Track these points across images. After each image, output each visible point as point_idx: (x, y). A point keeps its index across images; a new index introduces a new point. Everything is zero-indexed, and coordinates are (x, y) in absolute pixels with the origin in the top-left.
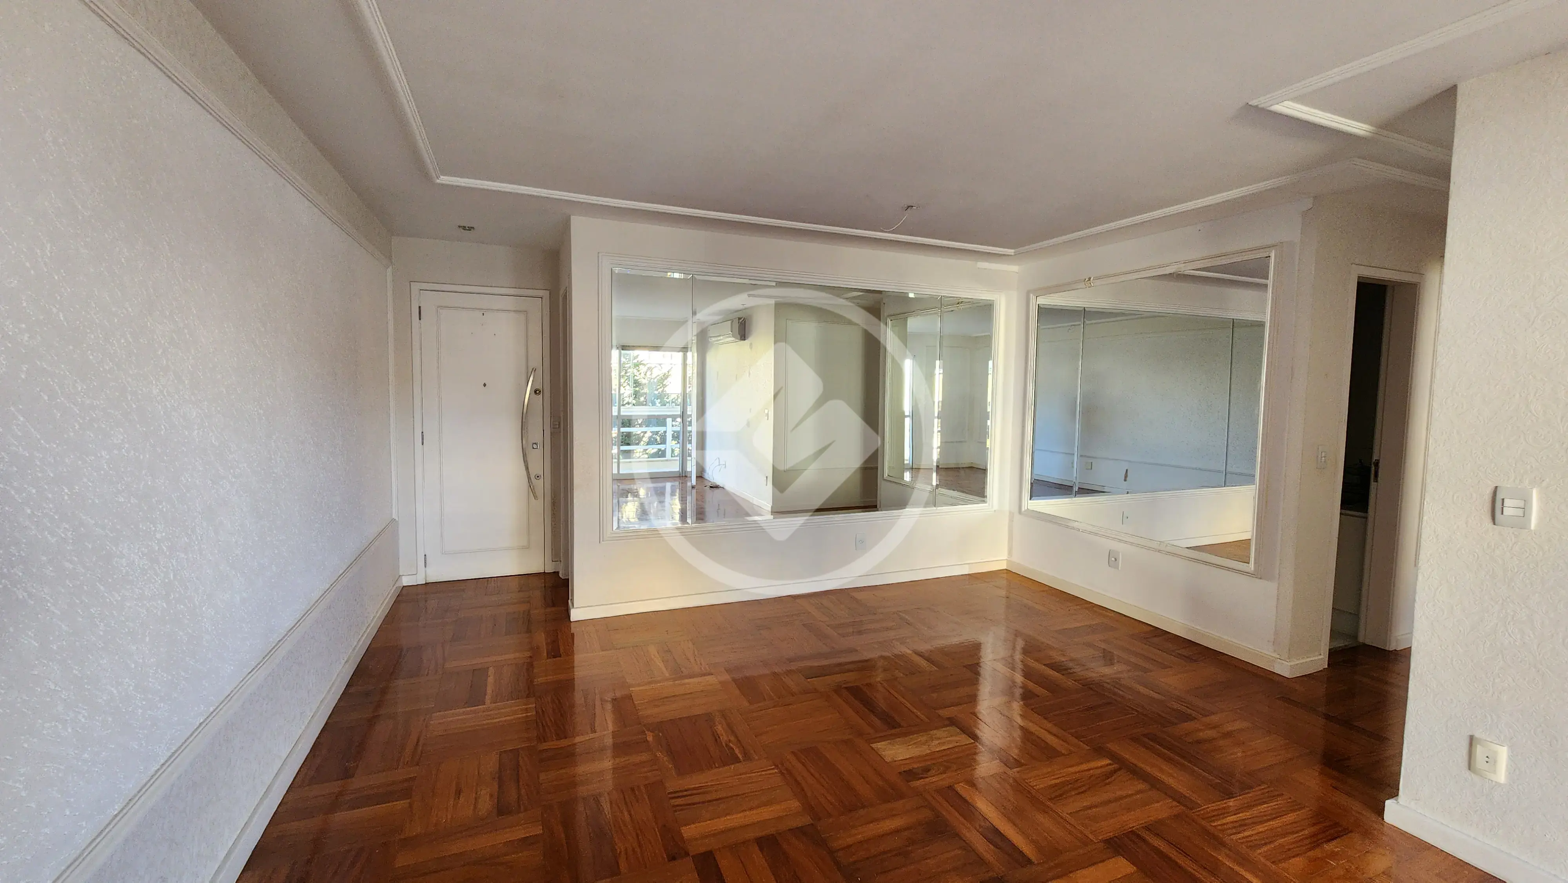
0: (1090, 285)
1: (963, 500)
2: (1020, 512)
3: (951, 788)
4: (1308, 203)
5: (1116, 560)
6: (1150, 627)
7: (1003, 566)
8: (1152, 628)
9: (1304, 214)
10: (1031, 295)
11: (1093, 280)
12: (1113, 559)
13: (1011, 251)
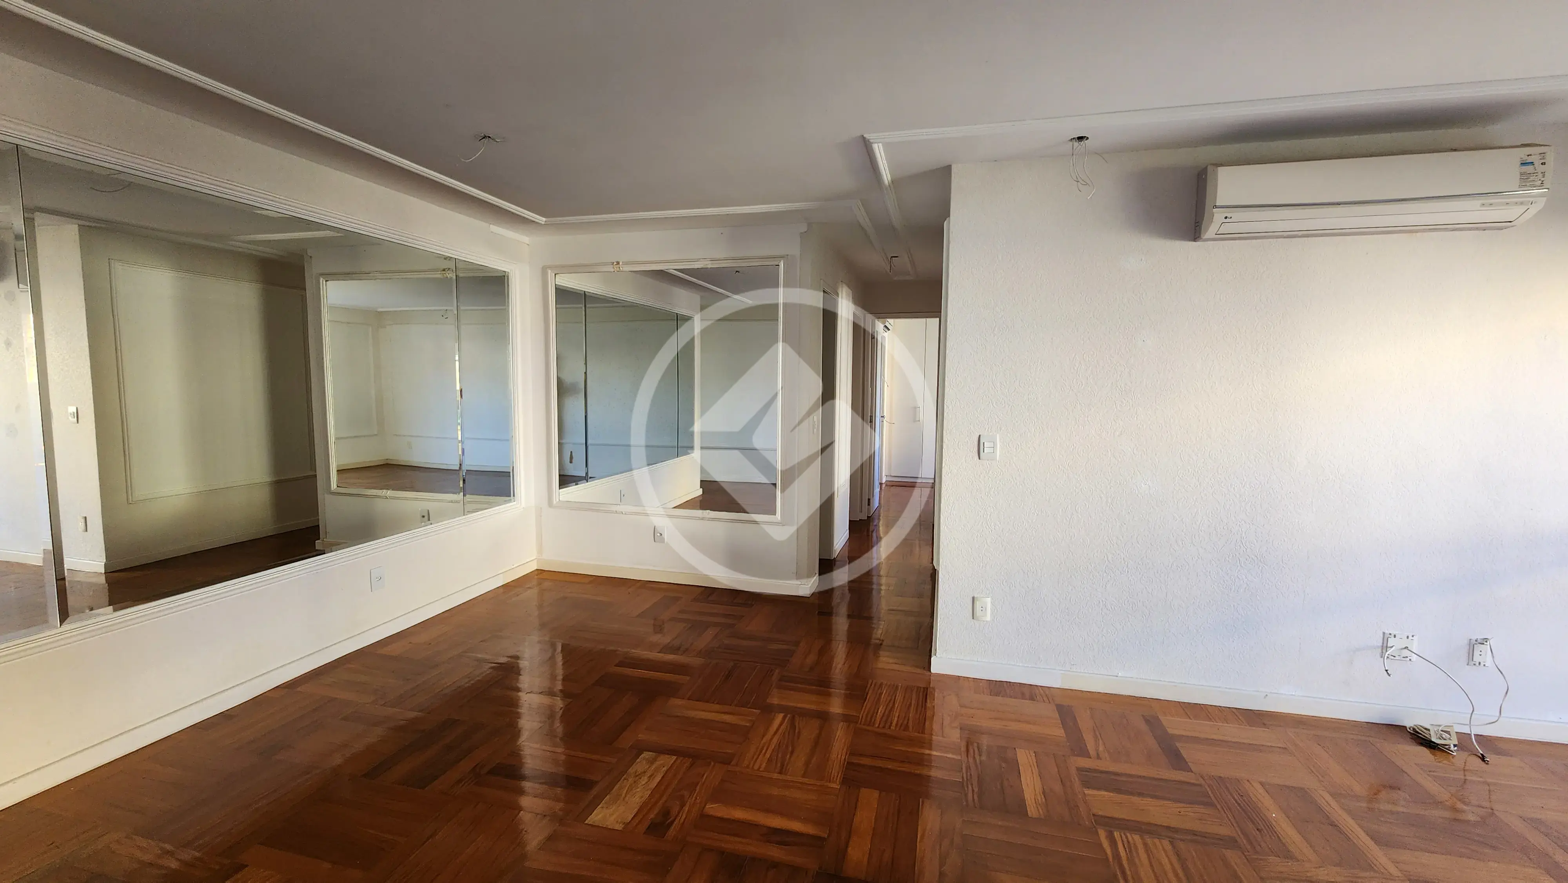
0: (618, 269)
1: (488, 503)
2: (550, 504)
3: (703, 816)
4: (804, 228)
5: (661, 535)
6: (700, 588)
7: (533, 567)
8: (704, 588)
9: (802, 235)
10: (550, 271)
11: (622, 264)
12: (658, 535)
13: (542, 220)
